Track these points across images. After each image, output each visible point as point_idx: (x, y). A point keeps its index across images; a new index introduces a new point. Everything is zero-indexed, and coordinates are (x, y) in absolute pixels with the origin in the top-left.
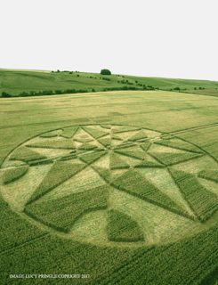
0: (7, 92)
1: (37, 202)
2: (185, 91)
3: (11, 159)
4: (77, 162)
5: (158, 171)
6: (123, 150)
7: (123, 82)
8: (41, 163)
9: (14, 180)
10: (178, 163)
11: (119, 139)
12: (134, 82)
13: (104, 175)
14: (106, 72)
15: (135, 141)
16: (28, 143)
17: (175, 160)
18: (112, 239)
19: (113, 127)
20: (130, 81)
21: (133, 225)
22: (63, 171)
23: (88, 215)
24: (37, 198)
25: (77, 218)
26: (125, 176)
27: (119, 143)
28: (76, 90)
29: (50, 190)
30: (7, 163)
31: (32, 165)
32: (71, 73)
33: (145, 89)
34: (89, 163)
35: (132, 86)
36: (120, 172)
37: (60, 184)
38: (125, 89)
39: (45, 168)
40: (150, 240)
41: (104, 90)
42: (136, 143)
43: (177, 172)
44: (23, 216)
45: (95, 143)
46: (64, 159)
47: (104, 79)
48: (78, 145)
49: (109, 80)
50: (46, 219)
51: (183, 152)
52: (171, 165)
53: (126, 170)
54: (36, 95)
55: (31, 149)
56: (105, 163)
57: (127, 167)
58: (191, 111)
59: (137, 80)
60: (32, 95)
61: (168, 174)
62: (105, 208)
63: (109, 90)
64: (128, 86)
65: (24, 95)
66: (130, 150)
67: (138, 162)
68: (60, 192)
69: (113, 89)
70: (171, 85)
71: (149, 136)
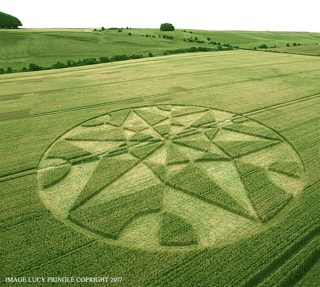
0: (37, 62)
1: (82, 207)
2: (274, 49)
3: (50, 158)
4: (128, 157)
5: (223, 164)
6: (184, 140)
7: (190, 41)
8: (85, 161)
9: (53, 183)
10: (248, 154)
11: (180, 125)
12: (205, 40)
13: (159, 172)
14: (167, 27)
15: (199, 126)
16: (67, 135)
17: (245, 150)
18: (164, 244)
19: (173, 109)
20: (200, 38)
21: (187, 228)
22: (110, 169)
23: (139, 220)
24: (82, 203)
25: (127, 223)
26: (182, 173)
27: (179, 130)
28: (128, 55)
29: (97, 192)
30: (44, 162)
31: (74, 164)
32: (120, 30)
33: (220, 49)
34: (141, 158)
35: (202, 46)
36: (178, 168)
37: (108, 185)
38: (193, 50)
39: (90, 167)
40: (204, 243)
41: (165, 54)
42: (200, 129)
43: (244, 165)
44: (68, 224)
45: (150, 132)
46: (112, 154)
47: (164, 37)
48: (129, 134)
49: (172, 38)
50: (93, 225)
51: (257, 139)
52: (239, 156)
53: (184, 166)
54: (75, 65)
55: (72, 143)
56: (160, 158)
57: (187, 161)
58: (278, 81)
59: (209, 35)
60: (69, 65)
61: (234, 168)
62: (157, 211)
63: (171, 52)
64: (197, 46)
65: (59, 66)
66: (192, 139)
67: (200, 154)
68: (108, 194)
69: (177, 52)
70: (256, 41)
71: (217, 119)
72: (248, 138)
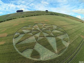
11: (45, 28)
15: (49, 28)
28: (39, 15)
31: (20, 34)
42: (49, 29)
46: (28, 33)
47: (46, 12)
48: (33, 29)
52: (57, 36)
60: (28, 16)
63: (47, 15)
64: (52, 14)
66: (47, 31)
71: (54, 27)
72: (59, 32)
